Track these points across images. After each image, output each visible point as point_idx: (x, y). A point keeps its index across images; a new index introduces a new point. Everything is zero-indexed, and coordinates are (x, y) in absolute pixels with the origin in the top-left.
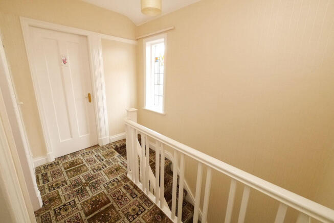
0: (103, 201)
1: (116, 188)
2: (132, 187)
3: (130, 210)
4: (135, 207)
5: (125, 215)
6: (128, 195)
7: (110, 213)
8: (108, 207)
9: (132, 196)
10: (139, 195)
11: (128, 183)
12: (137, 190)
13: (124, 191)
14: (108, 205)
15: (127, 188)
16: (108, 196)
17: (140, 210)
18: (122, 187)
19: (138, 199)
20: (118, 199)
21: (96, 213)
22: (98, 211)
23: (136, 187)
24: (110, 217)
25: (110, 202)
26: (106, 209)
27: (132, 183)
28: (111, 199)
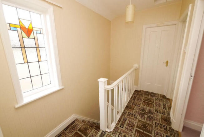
0: (139, 134)
1: (126, 132)
2: (121, 123)
3: (133, 118)
4: (130, 116)
5: (136, 119)
6: (126, 122)
7: (141, 126)
8: (140, 129)
9: (126, 120)
10: (123, 117)
11: (119, 126)
12: (121, 119)
13: (125, 126)
14: (138, 129)
15: (122, 125)
16: (134, 133)
17: (130, 114)
18: (124, 129)
19: (126, 116)
20: (132, 126)
21: (146, 133)
22: (145, 132)
23: (119, 121)
24: (142, 124)
25: (136, 130)
26: (141, 129)
27: (118, 124)
28: (135, 130)
